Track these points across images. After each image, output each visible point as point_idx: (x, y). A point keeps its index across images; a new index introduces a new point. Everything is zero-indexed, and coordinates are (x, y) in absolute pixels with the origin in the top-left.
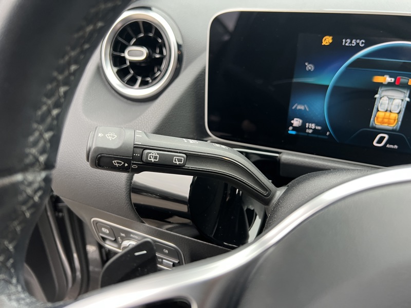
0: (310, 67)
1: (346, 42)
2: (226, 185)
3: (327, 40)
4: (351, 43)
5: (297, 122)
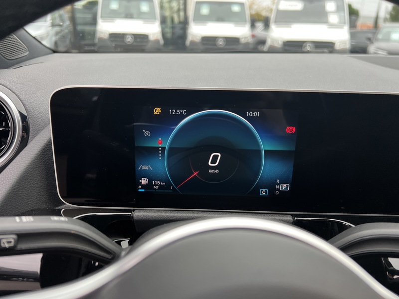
0: (147, 133)
1: (172, 112)
2: (80, 260)
3: (157, 111)
4: (176, 112)
5: (144, 181)
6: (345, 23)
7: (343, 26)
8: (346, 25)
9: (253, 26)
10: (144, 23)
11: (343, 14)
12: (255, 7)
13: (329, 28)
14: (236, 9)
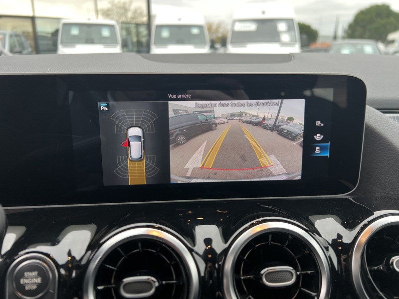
6: (296, 41)
7: (295, 44)
8: (297, 43)
9: (212, 47)
10: (105, 47)
11: (293, 34)
12: (221, 30)
13: (281, 46)
14: (195, 31)
